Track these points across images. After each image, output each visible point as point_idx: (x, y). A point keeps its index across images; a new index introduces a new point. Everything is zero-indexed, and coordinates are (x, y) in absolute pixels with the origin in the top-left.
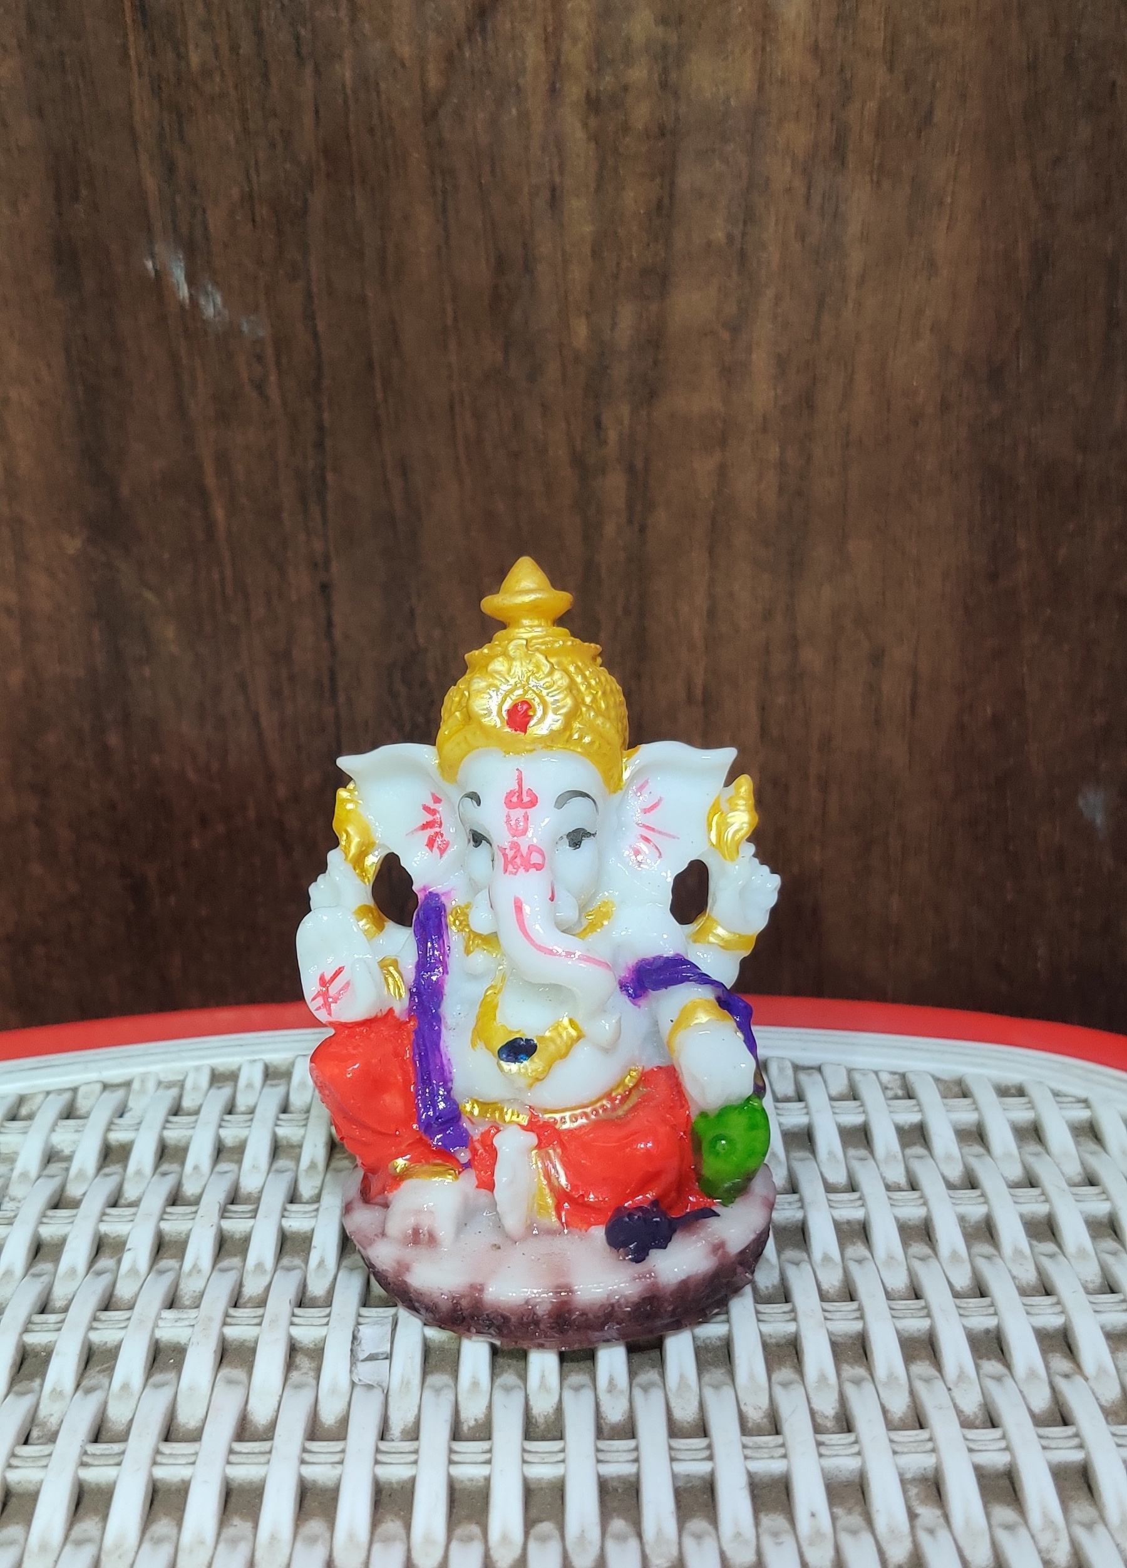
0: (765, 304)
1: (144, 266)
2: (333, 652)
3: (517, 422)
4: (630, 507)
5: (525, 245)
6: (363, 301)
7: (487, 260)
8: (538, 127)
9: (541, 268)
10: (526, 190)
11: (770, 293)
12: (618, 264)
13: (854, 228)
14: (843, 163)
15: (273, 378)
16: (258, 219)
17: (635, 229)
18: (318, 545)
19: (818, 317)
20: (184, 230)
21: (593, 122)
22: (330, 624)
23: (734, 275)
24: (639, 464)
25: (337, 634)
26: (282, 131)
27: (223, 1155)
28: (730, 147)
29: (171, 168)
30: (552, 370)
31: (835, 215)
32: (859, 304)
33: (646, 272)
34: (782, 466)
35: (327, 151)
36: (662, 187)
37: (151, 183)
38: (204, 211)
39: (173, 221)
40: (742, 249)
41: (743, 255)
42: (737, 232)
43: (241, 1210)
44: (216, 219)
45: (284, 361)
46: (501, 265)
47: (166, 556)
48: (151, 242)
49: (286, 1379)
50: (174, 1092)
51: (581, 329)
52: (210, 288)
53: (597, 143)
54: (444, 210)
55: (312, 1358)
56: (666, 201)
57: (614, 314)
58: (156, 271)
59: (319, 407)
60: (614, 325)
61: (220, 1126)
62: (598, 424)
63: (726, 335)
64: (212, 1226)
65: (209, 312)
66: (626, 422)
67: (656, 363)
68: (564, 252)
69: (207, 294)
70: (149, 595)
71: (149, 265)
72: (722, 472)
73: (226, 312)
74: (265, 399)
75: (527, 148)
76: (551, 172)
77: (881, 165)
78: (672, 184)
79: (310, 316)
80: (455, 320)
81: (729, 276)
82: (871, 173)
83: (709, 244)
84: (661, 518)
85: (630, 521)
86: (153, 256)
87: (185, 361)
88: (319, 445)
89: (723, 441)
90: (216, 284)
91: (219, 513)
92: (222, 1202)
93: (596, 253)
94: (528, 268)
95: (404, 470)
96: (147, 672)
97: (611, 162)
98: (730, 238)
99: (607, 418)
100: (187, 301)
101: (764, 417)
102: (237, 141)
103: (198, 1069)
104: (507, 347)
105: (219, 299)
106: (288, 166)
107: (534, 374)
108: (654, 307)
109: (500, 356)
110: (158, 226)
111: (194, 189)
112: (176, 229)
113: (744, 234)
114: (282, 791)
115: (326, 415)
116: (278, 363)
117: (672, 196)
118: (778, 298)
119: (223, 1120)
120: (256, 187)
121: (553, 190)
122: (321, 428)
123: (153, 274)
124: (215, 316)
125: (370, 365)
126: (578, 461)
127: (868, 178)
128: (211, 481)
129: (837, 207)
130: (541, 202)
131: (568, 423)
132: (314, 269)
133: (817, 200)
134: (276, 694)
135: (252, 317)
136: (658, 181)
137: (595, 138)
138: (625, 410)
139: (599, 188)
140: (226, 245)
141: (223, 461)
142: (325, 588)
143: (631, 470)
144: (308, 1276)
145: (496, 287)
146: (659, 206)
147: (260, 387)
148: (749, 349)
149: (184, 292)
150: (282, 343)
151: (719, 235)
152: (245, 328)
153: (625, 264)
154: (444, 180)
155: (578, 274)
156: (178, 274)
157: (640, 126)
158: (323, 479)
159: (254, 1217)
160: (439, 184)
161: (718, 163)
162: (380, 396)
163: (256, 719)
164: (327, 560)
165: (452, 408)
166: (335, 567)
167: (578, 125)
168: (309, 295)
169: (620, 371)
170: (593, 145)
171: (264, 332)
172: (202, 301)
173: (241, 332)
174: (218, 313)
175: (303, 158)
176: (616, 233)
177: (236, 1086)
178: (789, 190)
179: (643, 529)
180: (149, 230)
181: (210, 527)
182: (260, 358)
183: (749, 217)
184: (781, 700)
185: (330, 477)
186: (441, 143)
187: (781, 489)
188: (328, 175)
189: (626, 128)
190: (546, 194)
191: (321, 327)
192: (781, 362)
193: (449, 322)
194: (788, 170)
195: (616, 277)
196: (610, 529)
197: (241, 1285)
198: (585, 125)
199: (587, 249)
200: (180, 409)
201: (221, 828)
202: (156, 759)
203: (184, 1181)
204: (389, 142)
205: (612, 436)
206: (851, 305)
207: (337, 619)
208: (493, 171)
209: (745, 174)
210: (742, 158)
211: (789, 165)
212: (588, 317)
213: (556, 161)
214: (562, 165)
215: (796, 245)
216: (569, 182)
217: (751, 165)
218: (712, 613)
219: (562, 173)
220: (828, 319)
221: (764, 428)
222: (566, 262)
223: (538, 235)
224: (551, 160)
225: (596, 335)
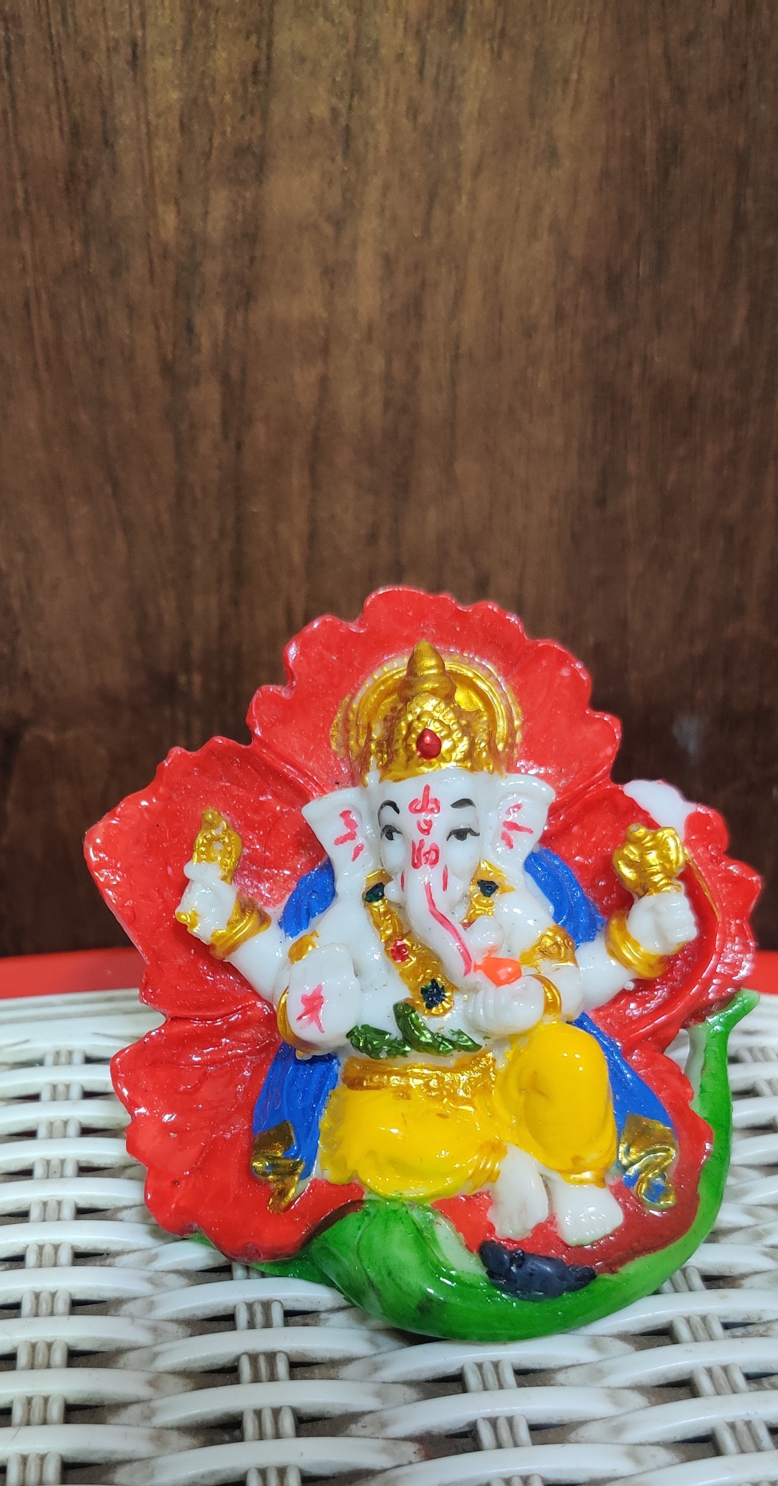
0: (372, 196)
3: (100, 323)
4: (226, 422)
5: (104, 113)
7: (61, 130)
9: (123, 142)
10: (103, 45)
11: (376, 182)
12: (210, 139)
13: (471, 106)
14: (461, 28)
17: (228, 97)
19: (429, 214)
23: (339, 158)
24: (235, 373)
30: (138, 264)
31: (452, 89)
32: (473, 197)
33: (241, 151)
34: (388, 378)
36: (258, 48)
40: (347, 126)
41: (347, 135)
42: (342, 107)
46: (76, 135)
51: (169, 218)
54: (9, 66)
56: (263, 66)
57: (206, 201)
60: (205, 216)
62: (190, 329)
63: (328, 229)
66: (221, 328)
67: (252, 259)
68: (148, 124)
72: (324, 382)
76: (132, 23)
77: (503, 31)
78: (270, 44)
80: (27, 201)
81: (333, 160)
82: (491, 40)
83: (311, 119)
84: (259, 435)
85: (226, 437)
89: (325, 351)
93: (183, 127)
94: (107, 143)
97: (200, 13)
98: (334, 112)
99: (200, 322)
101: (370, 325)
104: (85, 238)
107: (117, 270)
108: (248, 194)
109: (78, 248)
113: (350, 108)
117: (269, 58)
118: (386, 188)
121: (134, 45)
126: (167, 369)
127: (487, 46)
129: (454, 78)
130: (121, 61)
131: (158, 328)
133: (430, 71)
136: (254, 39)
138: (218, 313)
139: (187, 43)
143: (225, 380)
145: (72, 163)
146: (255, 72)
148: (354, 246)
151: (321, 110)
153: (217, 141)
154: (7, 28)
155: (164, 151)
161: (321, 20)
165: (27, 305)
169: (212, 268)
176: (206, 103)
178: (400, 57)
179: (239, 446)
183: (356, 89)
187: (387, 404)
190: (126, 51)
192: (388, 262)
193: (20, 203)
194: (400, 33)
195: (208, 156)
196: (204, 444)
199: (174, 123)
205: (205, 342)
206: (464, 198)
208: (64, 20)
209: (352, 35)
210: (349, 17)
211: (401, 25)
212: (177, 204)
213: (137, 12)
214: (143, 16)
215: (405, 123)
216: (152, 37)
217: (357, 25)
218: (312, 538)
219: (143, 26)
220: (438, 214)
221: (369, 338)
222: (150, 136)
223: (119, 101)
224: (131, 9)
225: (185, 224)
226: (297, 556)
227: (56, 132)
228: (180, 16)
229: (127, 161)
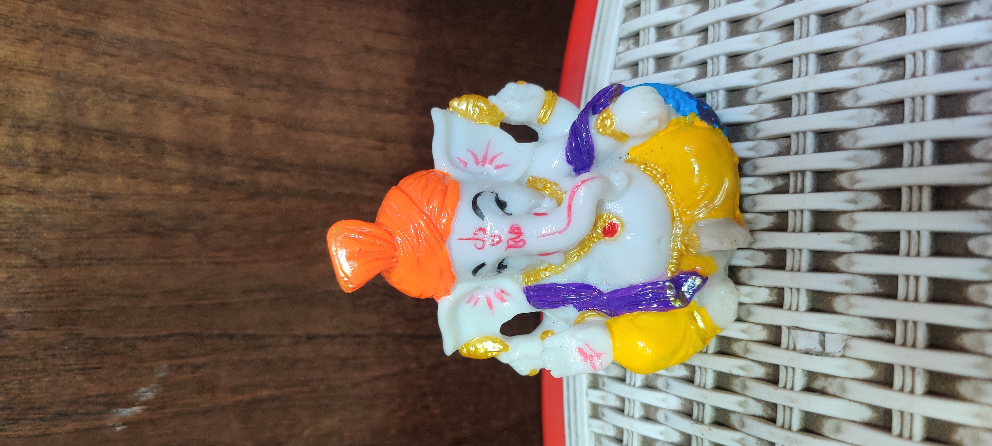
0: (172, 86)
1: (120, 431)
2: (343, 335)
3: (227, 228)
4: (279, 170)
5: (126, 216)
6: (151, 308)
7: (133, 237)
8: (56, 203)
9: (141, 207)
10: (93, 213)
11: (166, 83)
12: (142, 164)
13: (131, 31)
14: (92, 33)
15: (193, 360)
16: (98, 365)
17: (122, 153)
18: (286, 341)
19: (183, 59)
20: (100, 408)
21: (56, 171)
22: (328, 337)
23: (154, 101)
24: (255, 164)
25: (334, 332)
26: (45, 350)
27: (651, 416)
28: (78, 96)
29: (62, 415)
30: (200, 207)
31: (123, 41)
32: (176, 35)
33: (148, 150)
34: (263, 87)
35: (60, 324)
36: (98, 136)
37: (70, 426)
38: (89, 396)
39: (93, 414)
40: (139, 95)
41: (144, 96)
42: (129, 97)
43: (697, 411)
44: (94, 389)
45: (183, 354)
46: (136, 230)
47: (286, 422)
48: (106, 427)
49: (834, 396)
50: (605, 441)
51: (178, 189)
52: (136, 394)
53: (68, 170)
54: (101, 259)
55: (815, 379)
56: (107, 135)
57: (170, 169)
58: (124, 424)
59: (210, 336)
60: (178, 171)
61: (633, 417)
62: (232, 184)
63: (188, 110)
64: (710, 429)
65: (150, 395)
66: (232, 169)
67: (200, 150)
68: (133, 194)
69: (139, 397)
70: (306, 433)
71: (119, 429)
72: (263, 119)
73: (152, 385)
74: (204, 365)
75: (67, 210)
76: (84, 198)
77: (96, 12)
78: (96, 130)
79: (157, 339)
80: (166, 258)
81: (155, 104)
82: (99, 18)
83: (135, 114)
84: (286, 154)
85: (286, 171)
86: (114, 426)
87: (178, 409)
88: (232, 337)
89: (247, 117)
90: (134, 391)
91: (265, 393)
92: (691, 422)
93: (135, 177)
94: (140, 215)
95: (248, 291)
96: (347, 435)
97: (80, 163)
98: (132, 101)
99: (229, 178)
100: (143, 407)
101: (236, 94)
102: (49, 376)
103: (590, 426)
104: (185, 231)
105: (143, 389)
106: (66, 348)
107: (201, 217)
108: (169, 148)
109: (190, 235)
110: (96, 423)
111: (75, 402)
112: (99, 413)
113: (129, 93)
114: (414, 366)
115: (216, 332)
116: (183, 357)
117: (103, 131)
118: (170, 79)
119: (628, 415)
120: (78, 367)
121: (94, 197)
122: (222, 336)
123: (124, 427)
124: (153, 392)
125: (189, 307)
126: (251, 196)
127: (102, 21)
128: (247, 397)
129: (118, 40)
130: (101, 204)
131: (230, 200)
132: (130, 335)
133: (113, 51)
134: (363, 367)
135: (156, 370)
136: (94, 138)
137: (64, 171)
138: (225, 169)
139: (94, 171)
140: (111, 385)
141: (236, 390)
142: (309, 338)
143: (258, 168)
144: (749, 376)
145: (149, 234)
146: (110, 139)
147: (197, 368)
148: (197, 98)
149: (137, 409)
150: (171, 355)
151: (130, 108)
152: (162, 375)
153: (143, 161)
154: (83, 259)
155: (146, 188)
156: (126, 412)
157: (60, 145)
158: (251, 336)
159: (704, 405)
160: (85, 262)
161: (86, 103)
162: (206, 302)
163: (376, 378)
164: (294, 336)
165: (216, 263)
166: (299, 332)
167: (56, 180)
168: (145, 338)
169: (203, 169)
170: (69, 173)
171: (165, 365)
172: (144, 399)
173: (163, 378)
174: (152, 390)
175: (62, 339)
176: (124, 164)
177: (602, 406)
178: (106, 65)
179: (291, 165)
180: (97, 428)
181: (273, 398)
182: (180, 367)
183: (121, 89)
184: (386, 101)
185: (250, 332)
186: (60, 259)
187: (275, 89)
188: (74, 325)
189: (61, 153)
190: (96, 202)
191: (164, 332)
192: (206, 81)
193: (168, 261)
194: (94, 64)
195: (149, 167)
196: (289, 183)
197: (754, 416)
198: (56, 176)
199: (132, 182)
200: (206, 412)
201: (430, 399)
202: (393, 431)
203: (670, 441)
204: (57, 288)
205: (239, 177)
206: (177, 40)
207: (326, 332)
208: (80, 230)
209: (94, 88)
210: (85, 90)
211: (91, 64)
212: (171, 184)
213: (77, 194)
214: (80, 191)
215: (139, 66)
216: (91, 188)
217: (89, 85)
218: (339, 132)
219: (85, 192)
220: (184, 53)
221: (242, 95)
222: (139, 194)
223: (121, 208)
224: (76, 197)
225: (182, 181)
226: (346, 141)
227: (135, 240)
228: (82, 173)
229: (151, 207)
